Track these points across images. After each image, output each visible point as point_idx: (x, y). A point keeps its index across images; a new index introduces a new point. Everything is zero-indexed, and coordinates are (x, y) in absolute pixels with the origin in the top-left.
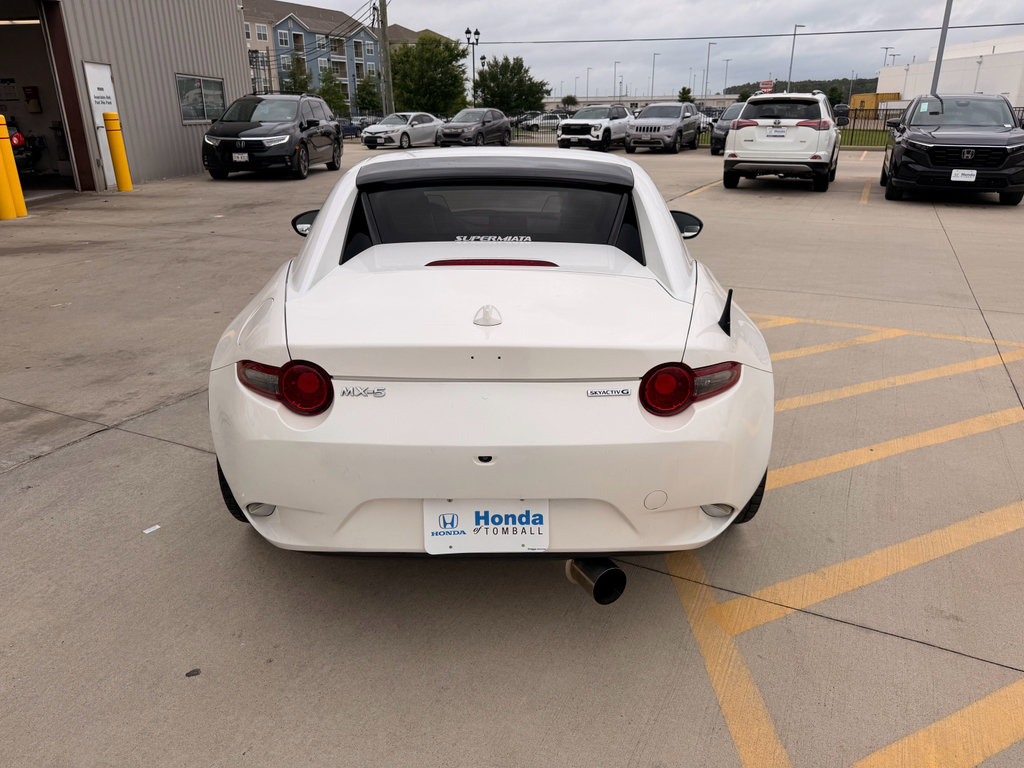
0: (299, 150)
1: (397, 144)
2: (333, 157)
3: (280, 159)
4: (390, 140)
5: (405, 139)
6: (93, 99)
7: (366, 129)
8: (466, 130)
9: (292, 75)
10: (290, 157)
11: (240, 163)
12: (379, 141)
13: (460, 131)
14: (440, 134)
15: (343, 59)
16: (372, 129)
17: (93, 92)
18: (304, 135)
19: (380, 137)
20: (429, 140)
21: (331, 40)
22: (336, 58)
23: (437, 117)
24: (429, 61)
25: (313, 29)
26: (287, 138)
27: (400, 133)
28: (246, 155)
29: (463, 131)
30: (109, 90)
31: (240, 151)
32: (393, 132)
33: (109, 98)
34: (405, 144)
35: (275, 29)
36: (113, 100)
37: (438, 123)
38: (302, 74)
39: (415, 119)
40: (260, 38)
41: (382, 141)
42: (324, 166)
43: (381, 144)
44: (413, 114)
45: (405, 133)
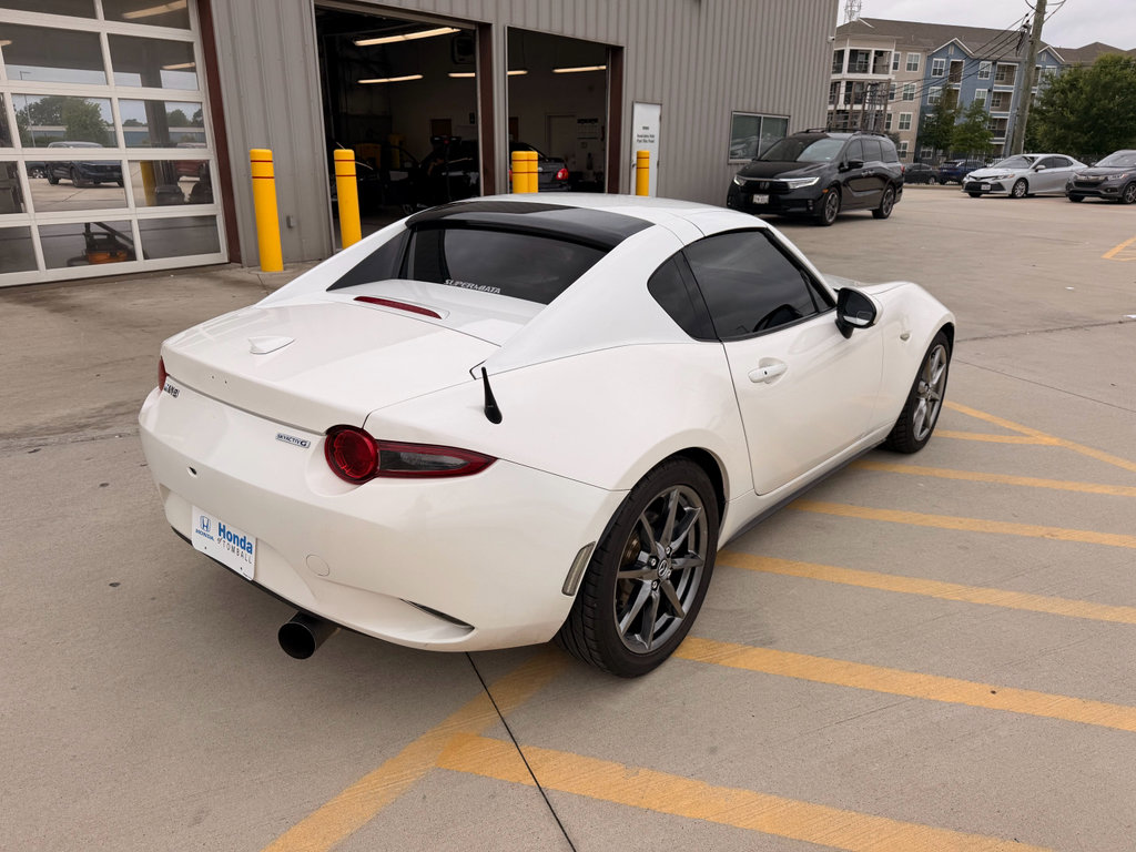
0: (828, 194)
1: (1008, 191)
2: (881, 205)
3: (804, 202)
4: (999, 187)
5: (1022, 186)
6: (635, 138)
7: (972, 174)
8: (1110, 178)
9: (938, 110)
10: (814, 201)
11: (760, 205)
12: (984, 187)
13: (1101, 178)
14: (1071, 181)
15: (1011, 89)
16: (980, 173)
17: (637, 130)
18: (841, 178)
19: (987, 183)
20: (1059, 189)
21: (999, 66)
22: (1000, 88)
23: (1079, 160)
24: (1106, 87)
25: (978, 55)
26: (816, 180)
27: (1014, 180)
28: (767, 197)
29: (1106, 179)
30: (655, 129)
31: (762, 192)
32: (1005, 177)
33: (653, 136)
34: (1019, 193)
35: (930, 58)
36: (656, 139)
37: (1077, 168)
38: (949, 108)
39: (1044, 162)
40: (909, 69)
41: (988, 187)
42: (869, 213)
43: (987, 192)
44: (1041, 156)
45: (1023, 180)
